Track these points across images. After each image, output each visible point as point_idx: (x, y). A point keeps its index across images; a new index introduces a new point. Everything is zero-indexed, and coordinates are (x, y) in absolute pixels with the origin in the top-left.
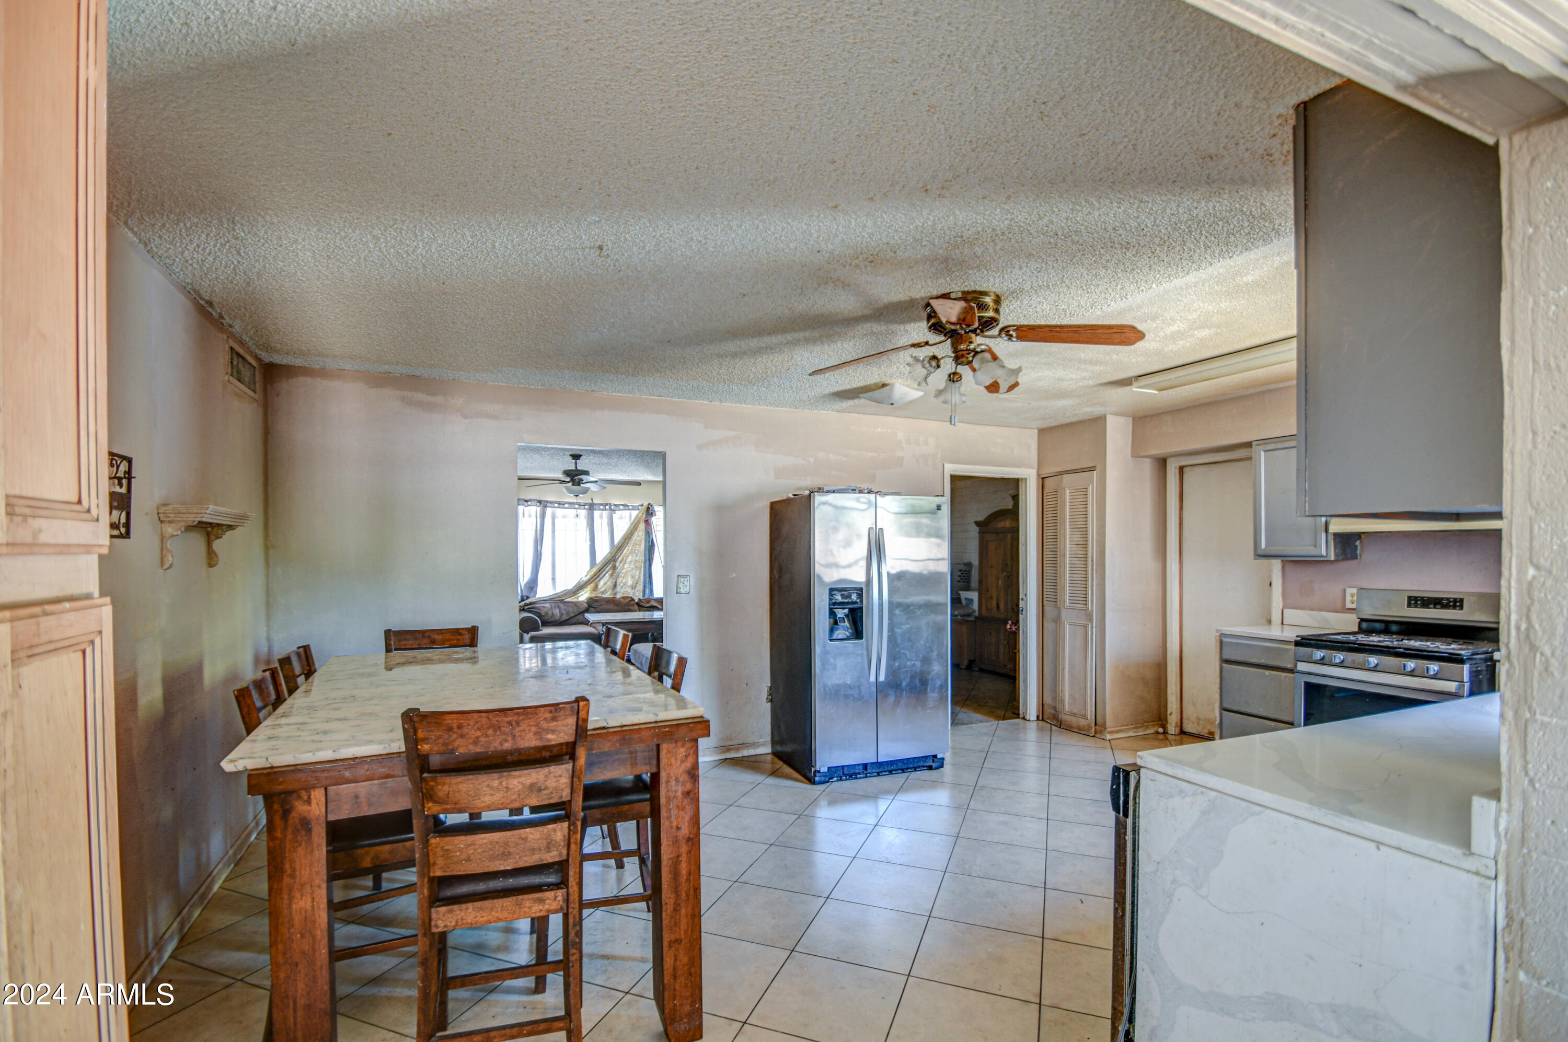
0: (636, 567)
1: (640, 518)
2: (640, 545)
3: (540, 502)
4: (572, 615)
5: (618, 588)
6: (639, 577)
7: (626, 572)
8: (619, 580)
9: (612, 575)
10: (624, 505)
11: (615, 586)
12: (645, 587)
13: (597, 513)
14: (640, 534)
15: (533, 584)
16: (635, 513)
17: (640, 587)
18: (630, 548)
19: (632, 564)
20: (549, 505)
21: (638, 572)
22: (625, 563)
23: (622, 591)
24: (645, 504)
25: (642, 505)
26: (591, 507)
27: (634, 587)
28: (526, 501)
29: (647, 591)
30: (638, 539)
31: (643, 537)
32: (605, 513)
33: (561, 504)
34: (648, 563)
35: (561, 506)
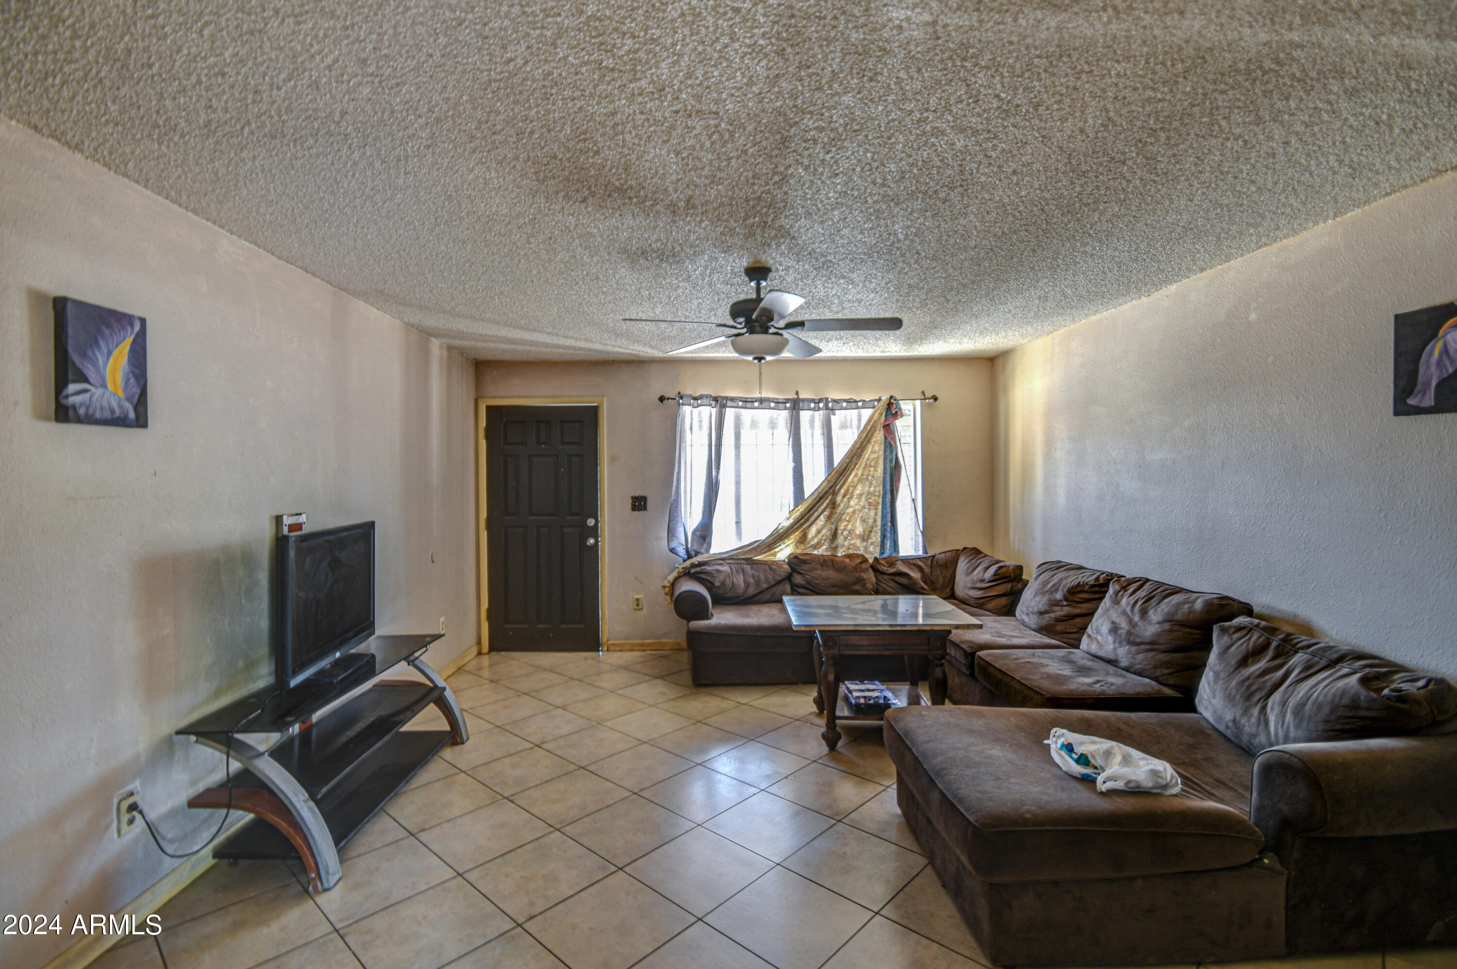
0: (870, 504)
1: (876, 422)
2: (875, 467)
3: (716, 399)
4: (765, 586)
5: (840, 539)
6: (875, 521)
7: (854, 512)
8: (842, 526)
9: (829, 518)
10: (847, 401)
11: (834, 535)
12: (884, 537)
13: (805, 416)
14: (876, 448)
15: (704, 532)
16: (867, 413)
17: (876, 537)
18: (860, 472)
19: (863, 499)
20: (729, 403)
21: (872, 513)
22: (851, 497)
23: (846, 543)
24: (885, 398)
25: (879, 400)
26: (796, 405)
27: (865, 538)
28: (695, 399)
29: (888, 544)
30: (873, 456)
31: (881, 453)
32: (819, 416)
33: (747, 403)
34: (889, 496)
35: (749, 405)
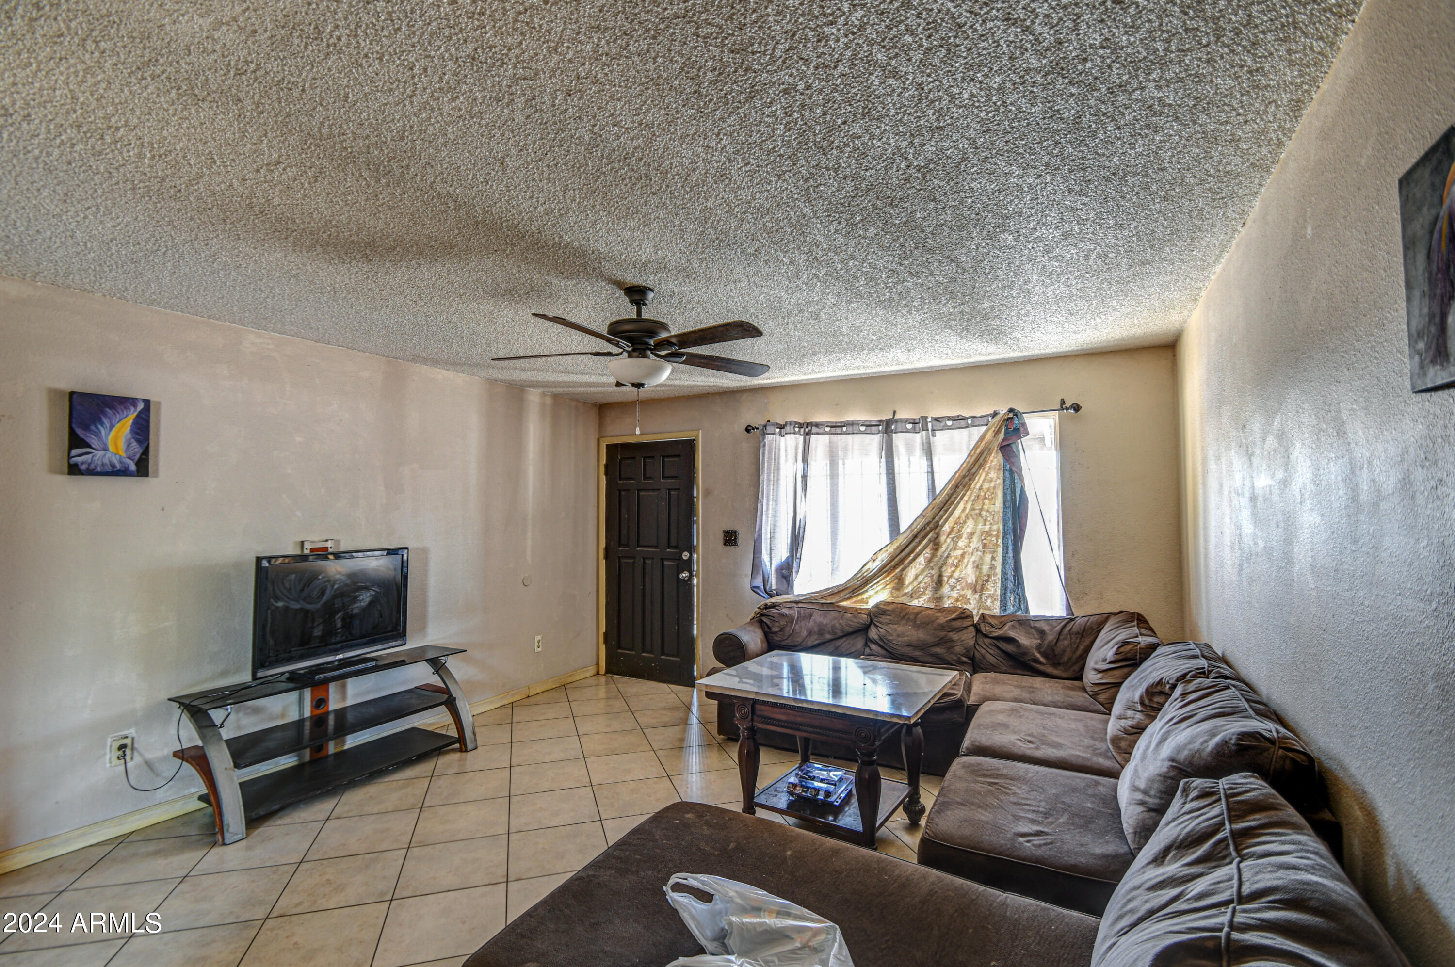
0: (985, 546)
1: (990, 442)
2: (992, 499)
3: (801, 426)
5: (946, 589)
6: (992, 567)
7: (963, 556)
8: (947, 572)
9: (930, 561)
10: (954, 419)
11: (939, 582)
12: (1004, 588)
13: (899, 440)
14: (993, 475)
16: (977, 432)
17: (994, 588)
18: (969, 506)
19: (975, 539)
20: (814, 430)
21: (988, 558)
22: (959, 537)
23: (955, 594)
24: (1003, 410)
25: (995, 414)
26: (888, 427)
27: (979, 587)
28: (782, 427)
29: (1011, 598)
30: (986, 486)
31: (1000, 481)
32: (918, 438)
33: (837, 428)
34: (1010, 538)
35: (838, 430)
